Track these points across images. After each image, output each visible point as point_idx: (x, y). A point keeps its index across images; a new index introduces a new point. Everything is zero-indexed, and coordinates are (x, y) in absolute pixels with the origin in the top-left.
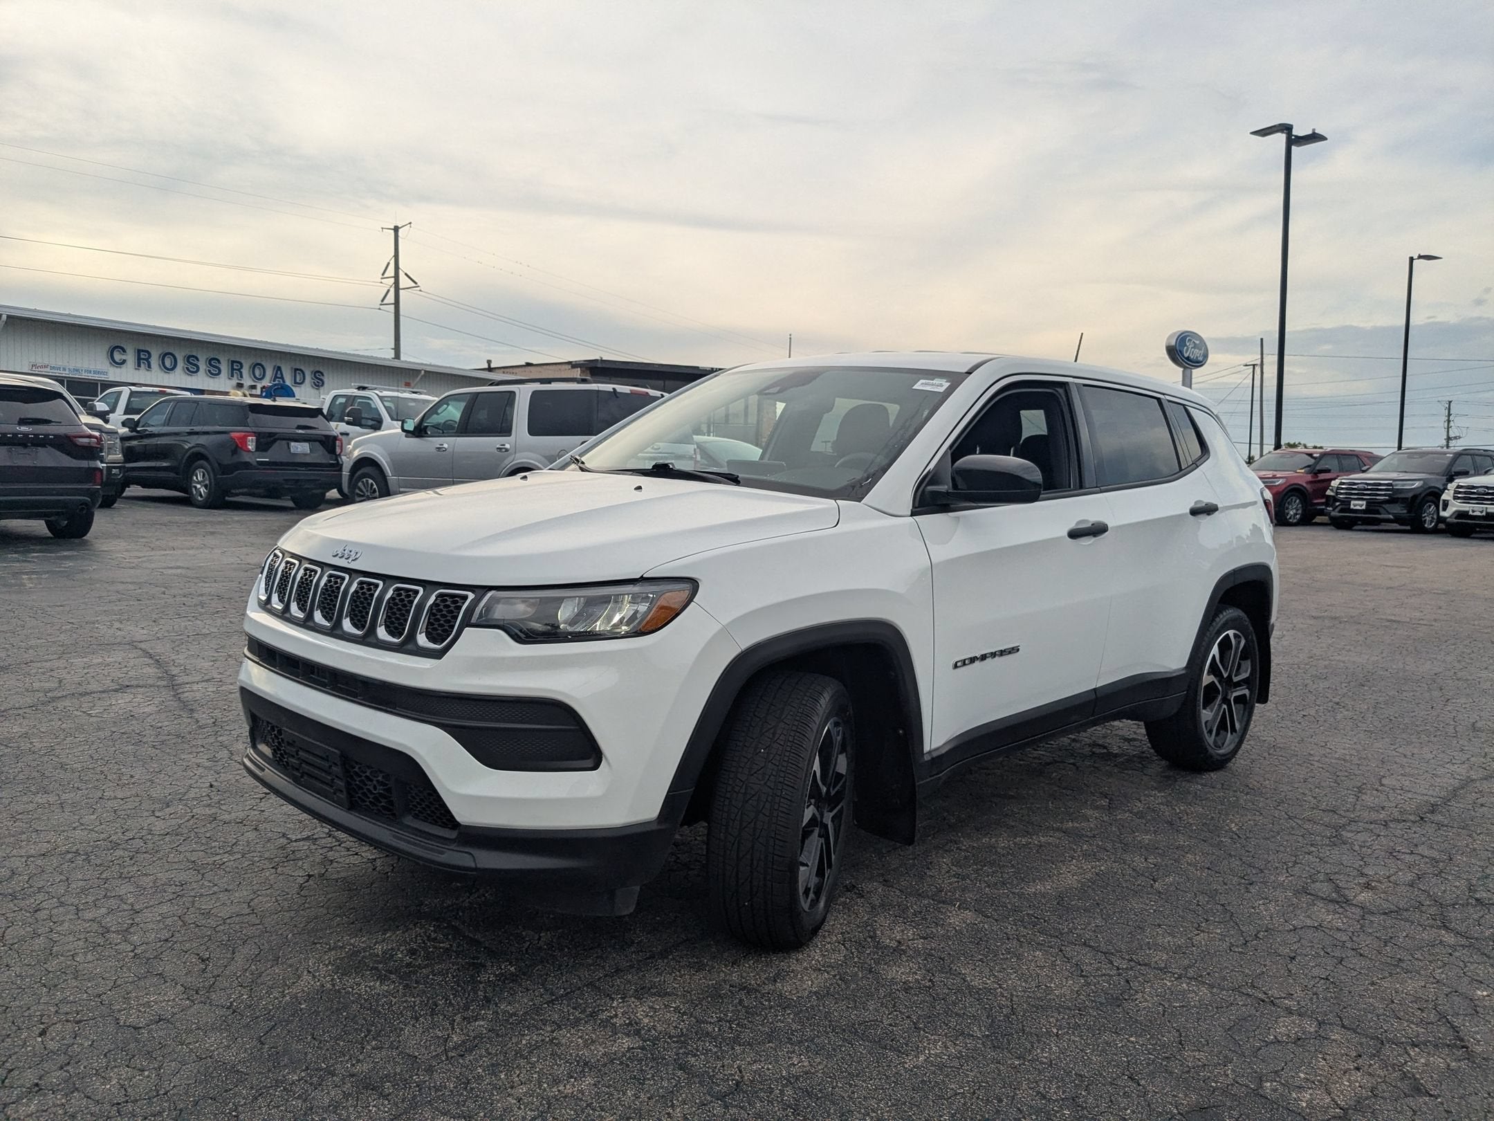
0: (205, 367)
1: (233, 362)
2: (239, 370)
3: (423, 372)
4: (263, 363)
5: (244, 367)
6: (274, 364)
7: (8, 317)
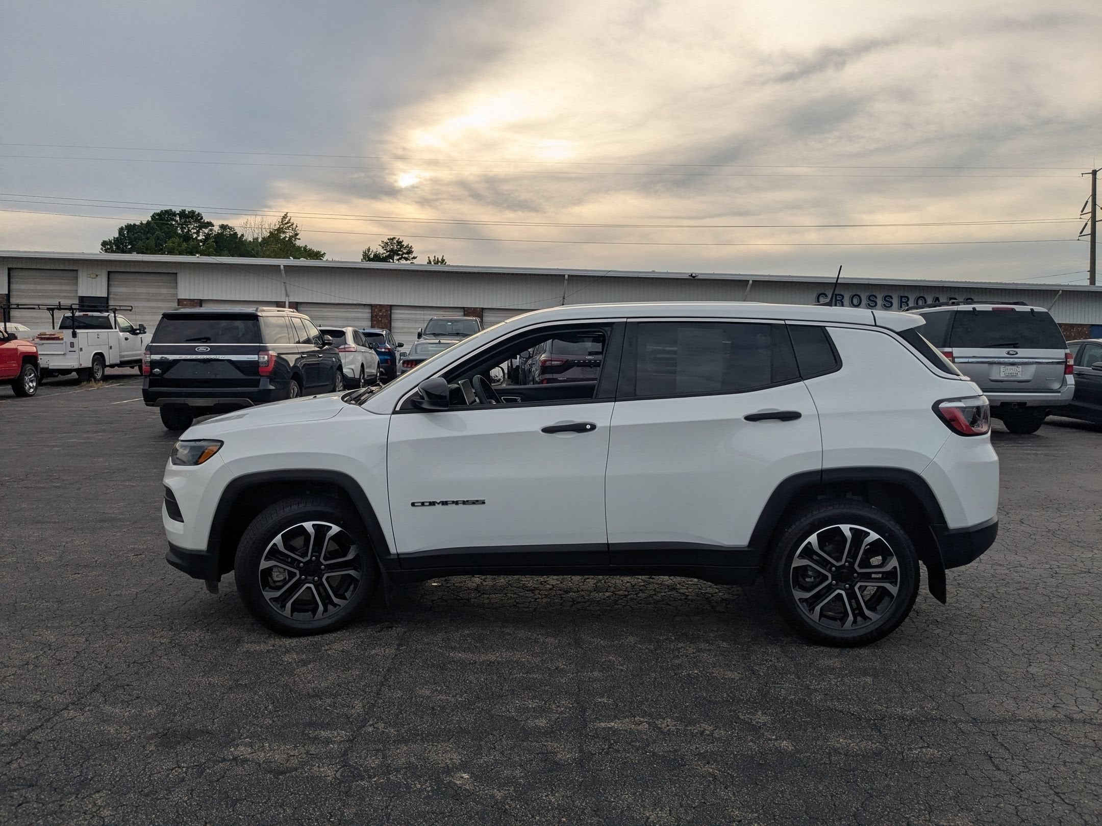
0: (881, 302)
1: (902, 297)
2: (906, 302)
3: (1061, 292)
4: (925, 296)
5: (910, 300)
6: (933, 296)
7: (753, 281)
